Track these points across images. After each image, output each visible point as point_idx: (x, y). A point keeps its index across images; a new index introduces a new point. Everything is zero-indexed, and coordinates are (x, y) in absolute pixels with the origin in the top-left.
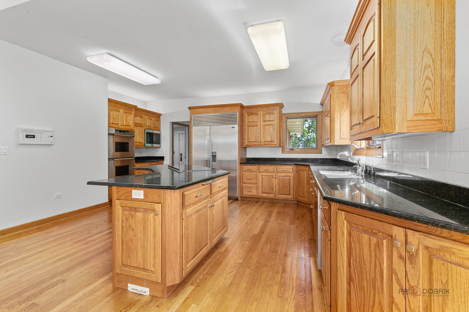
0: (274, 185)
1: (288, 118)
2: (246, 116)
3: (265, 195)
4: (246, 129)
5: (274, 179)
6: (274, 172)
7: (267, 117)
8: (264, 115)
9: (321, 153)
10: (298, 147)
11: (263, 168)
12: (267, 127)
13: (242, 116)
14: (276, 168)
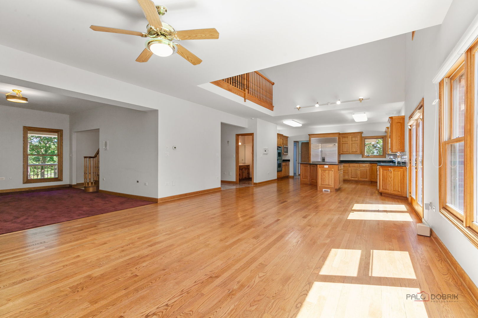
0: (358, 174)
1: (365, 139)
2: (341, 138)
3: (353, 179)
4: (341, 145)
5: (358, 171)
6: (358, 167)
7: (354, 139)
8: (351, 138)
9: (386, 158)
10: (371, 154)
11: (352, 165)
12: (354, 144)
13: (339, 138)
14: (359, 165)
